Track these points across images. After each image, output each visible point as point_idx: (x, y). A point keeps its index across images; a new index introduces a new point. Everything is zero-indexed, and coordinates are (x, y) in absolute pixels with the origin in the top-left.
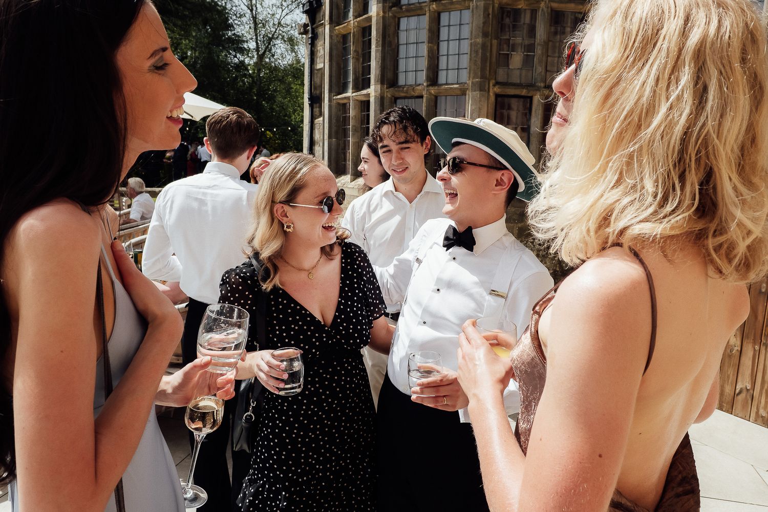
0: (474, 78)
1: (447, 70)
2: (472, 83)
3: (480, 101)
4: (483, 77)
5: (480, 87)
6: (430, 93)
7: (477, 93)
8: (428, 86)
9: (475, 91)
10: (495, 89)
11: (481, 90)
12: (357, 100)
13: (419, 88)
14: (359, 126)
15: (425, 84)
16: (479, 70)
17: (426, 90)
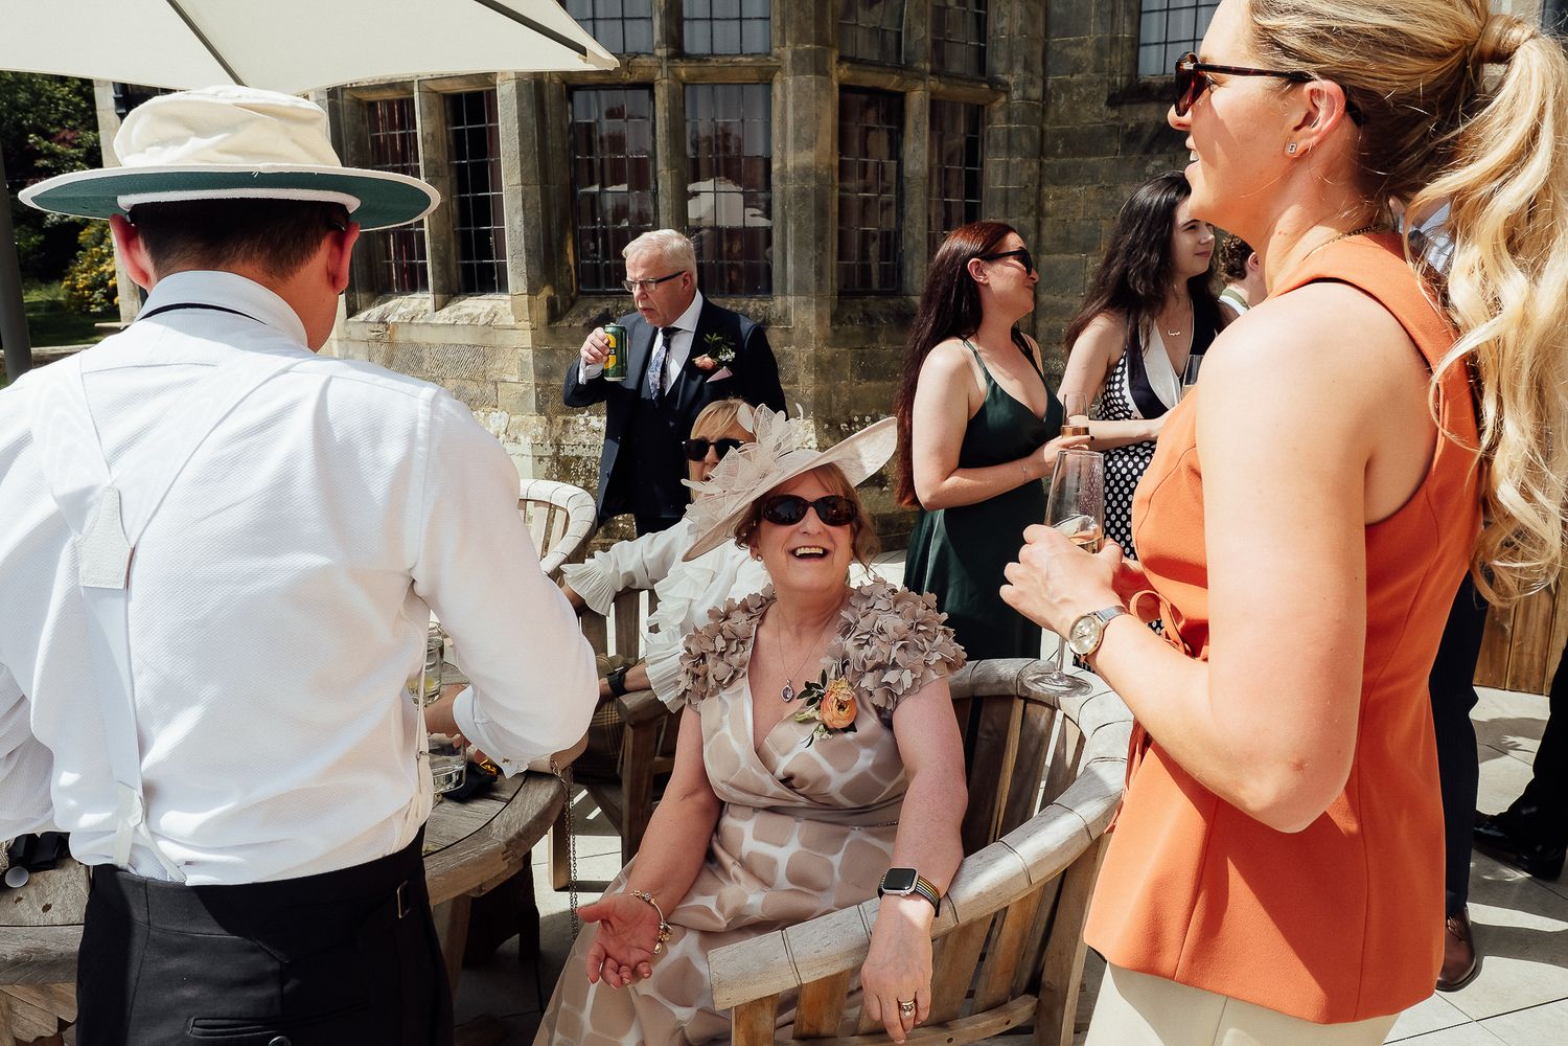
0: (798, 41)
1: (711, 19)
2: (795, 53)
3: (818, 98)
4: (821, 40)
5: (816, 66)
6: (677, 76)
7: (810, 79)
8: (670, 57)
9: (803, 73)
10: (842, 71)
11: (817, 72)
12: (436, 92)
13: (644, 60)
14: (445, 161)
15: (661, 52)
16: (812, 22)
17: (665, 67)
